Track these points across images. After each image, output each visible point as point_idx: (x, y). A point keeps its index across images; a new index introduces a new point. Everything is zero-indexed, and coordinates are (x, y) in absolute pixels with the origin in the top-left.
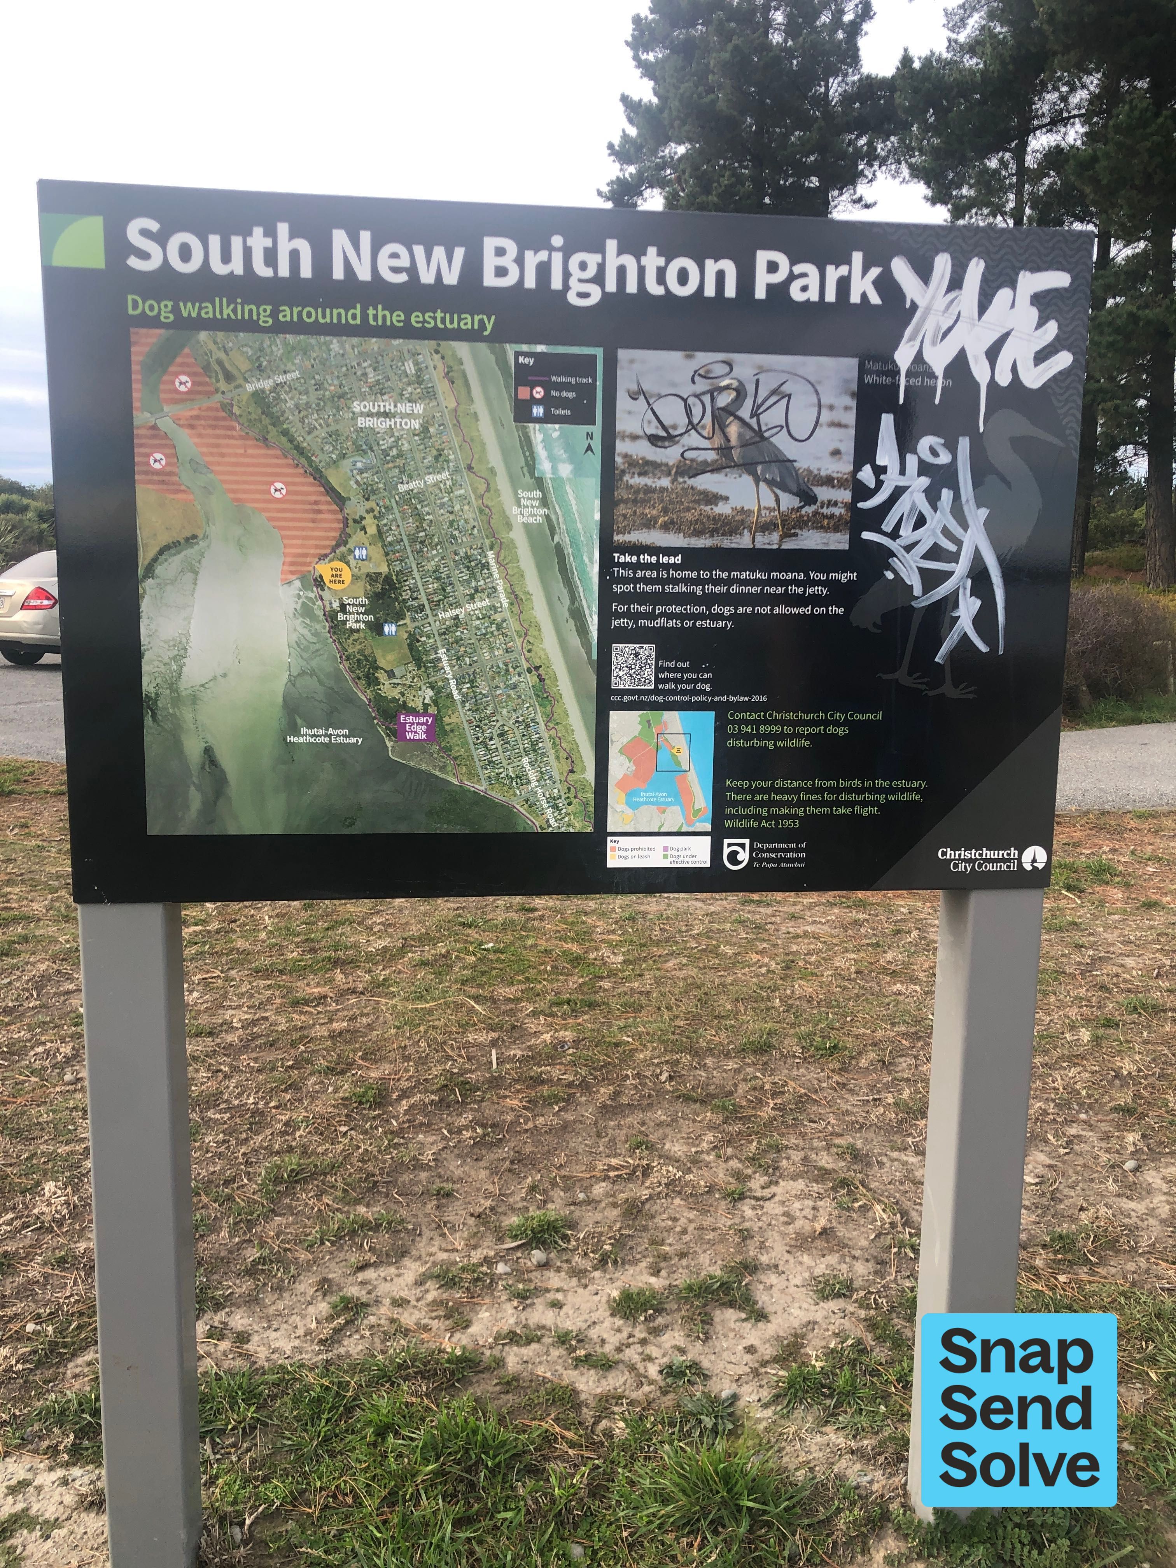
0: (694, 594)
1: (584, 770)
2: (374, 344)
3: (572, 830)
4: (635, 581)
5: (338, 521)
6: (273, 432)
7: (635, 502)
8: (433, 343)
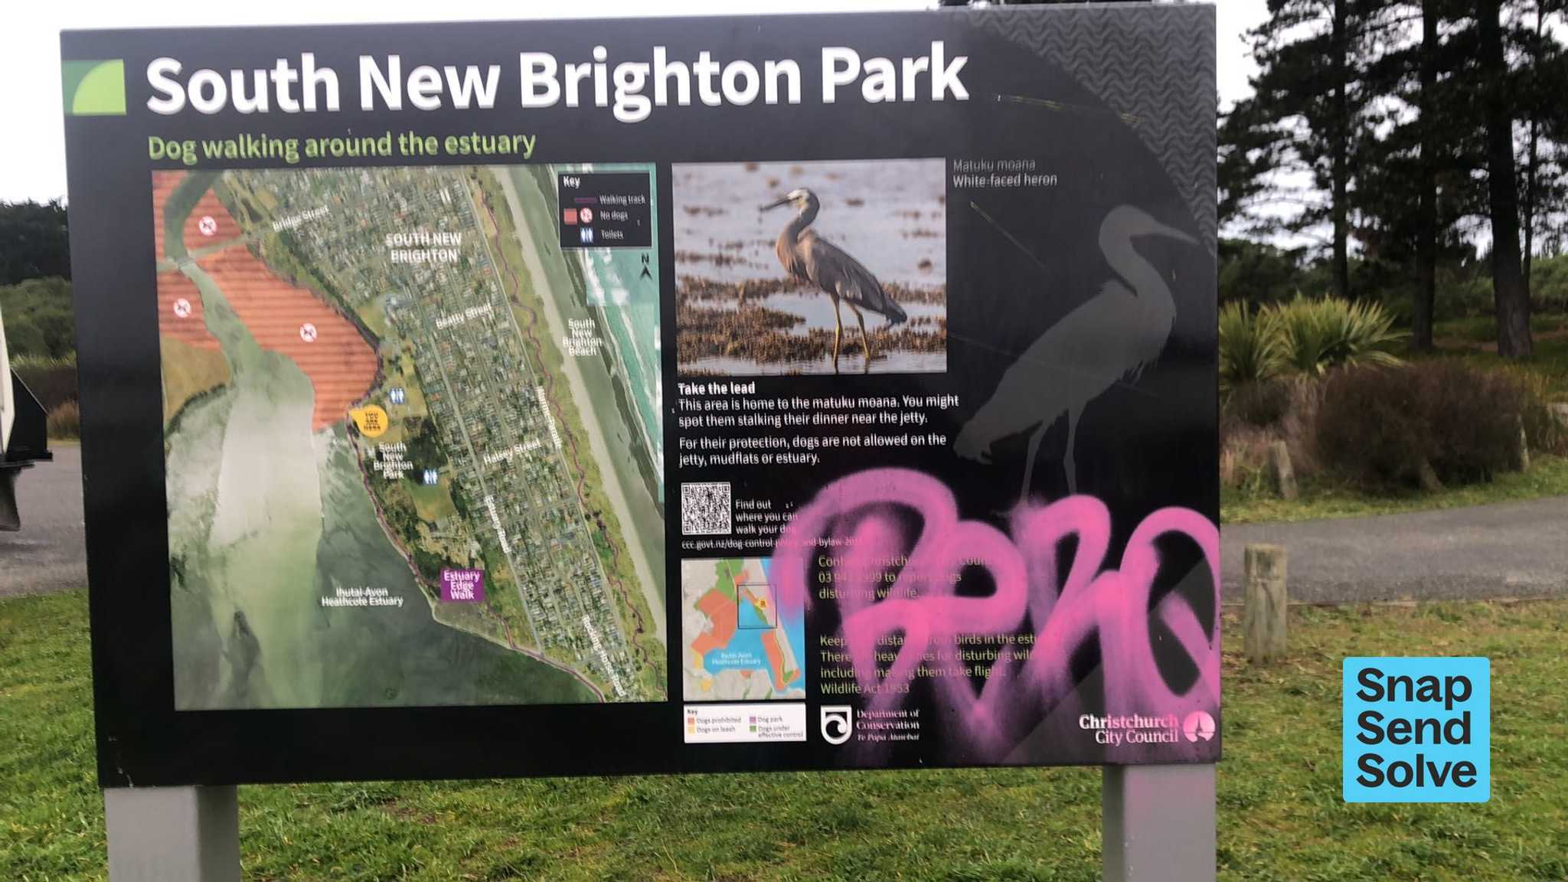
0: (772, 426)
1: (654, 628)
2: (406, 173)
3: (642, 699)
4: (704, 413)
5: (372, 362)
6: (301, 272)
7: (699, 328)
8: (469, 169)
